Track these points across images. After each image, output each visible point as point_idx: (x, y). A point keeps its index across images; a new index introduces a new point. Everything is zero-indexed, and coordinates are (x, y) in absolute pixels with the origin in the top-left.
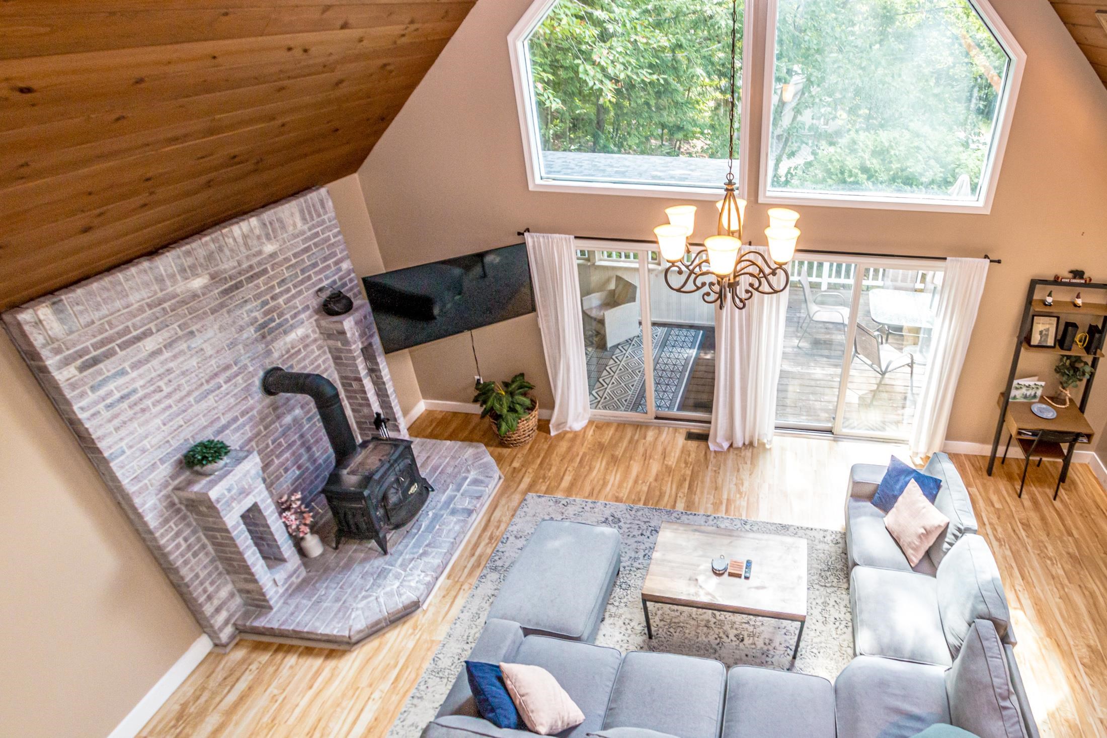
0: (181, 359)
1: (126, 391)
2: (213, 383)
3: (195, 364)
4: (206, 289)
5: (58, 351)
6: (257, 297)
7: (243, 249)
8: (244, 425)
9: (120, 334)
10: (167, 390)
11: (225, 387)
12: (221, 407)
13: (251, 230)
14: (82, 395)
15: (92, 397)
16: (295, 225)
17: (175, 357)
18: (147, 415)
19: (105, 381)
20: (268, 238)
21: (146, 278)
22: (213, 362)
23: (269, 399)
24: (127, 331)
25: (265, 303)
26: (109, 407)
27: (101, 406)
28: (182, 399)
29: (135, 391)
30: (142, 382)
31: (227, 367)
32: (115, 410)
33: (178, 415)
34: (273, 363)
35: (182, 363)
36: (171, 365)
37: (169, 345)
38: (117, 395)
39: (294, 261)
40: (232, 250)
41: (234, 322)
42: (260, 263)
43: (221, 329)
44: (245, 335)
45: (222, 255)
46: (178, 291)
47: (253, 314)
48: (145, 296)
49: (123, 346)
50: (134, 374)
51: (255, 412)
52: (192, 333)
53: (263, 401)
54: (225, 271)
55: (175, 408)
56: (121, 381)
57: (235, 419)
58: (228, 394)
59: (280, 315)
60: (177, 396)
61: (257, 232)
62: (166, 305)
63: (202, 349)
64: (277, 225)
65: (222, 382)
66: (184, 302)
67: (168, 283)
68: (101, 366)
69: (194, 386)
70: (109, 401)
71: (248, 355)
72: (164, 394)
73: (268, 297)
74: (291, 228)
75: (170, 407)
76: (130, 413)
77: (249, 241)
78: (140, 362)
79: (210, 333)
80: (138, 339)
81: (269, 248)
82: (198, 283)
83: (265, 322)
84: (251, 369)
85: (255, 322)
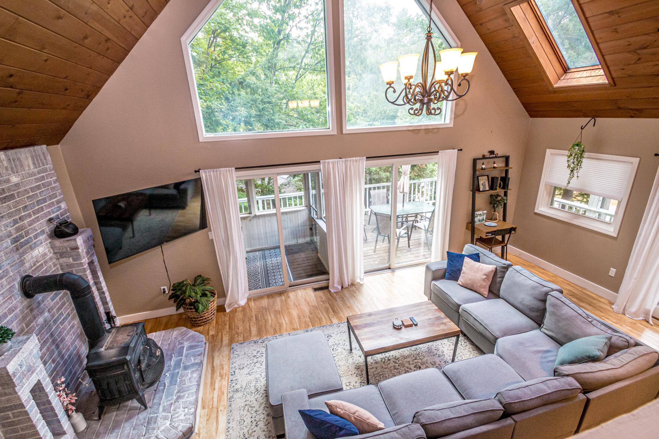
16: (29, 166)
20: (13, 171)
23: (27, 302)
25: (16, 222)
34: (25, 271)
39: (31, 193)
42: (9, 189)
44: (4, 245)
47: (9, 229)
51: (18, 311)
53: (22, 302)
59: (27, 233)
61: (5, 163)
64: (18, 163)
71: (8, 262)
73: (17, 217)
74: (27, 168)
81: (14, 179)
83: (17, 237)
84: (11, 274)
85: (11, 235)
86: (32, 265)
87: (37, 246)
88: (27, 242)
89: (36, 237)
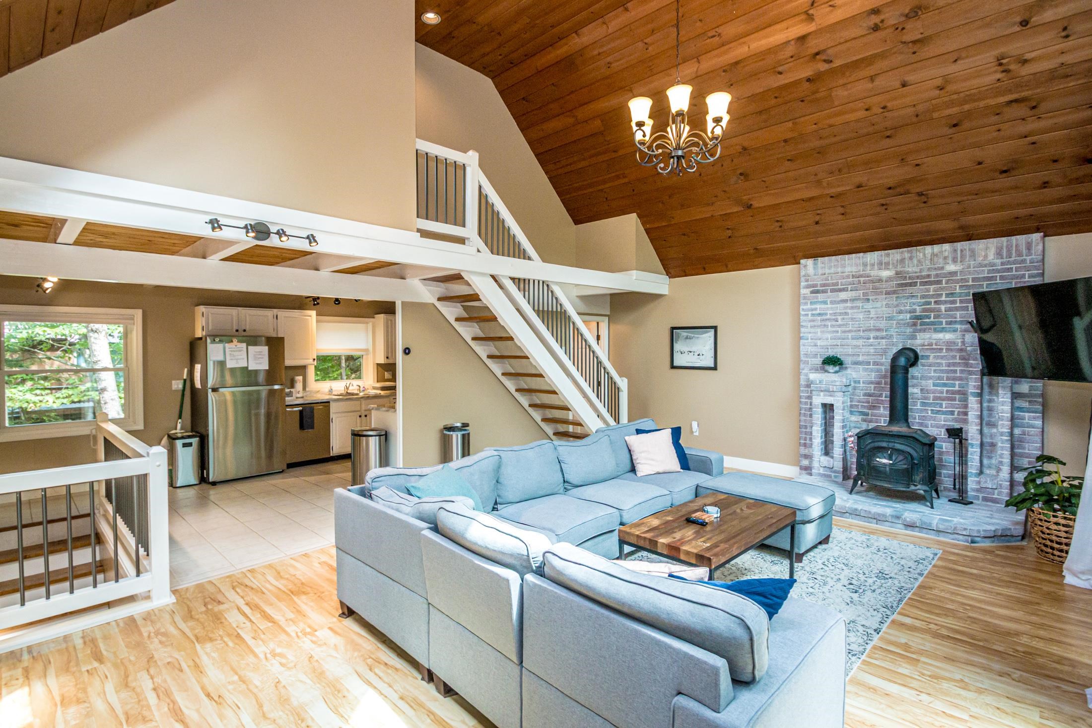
0: (856, 311)
1: (822, 312)
2: (866, 334)
3: (861, 317)
4: (889, 279)
5: (807, 281)
6: (923, 297)
7: (928, 262)
8: (872, 371)
9: (834, 284)
10: (840, 322)
11: (872, 340)
12: (863, 350)
13: (941, 252)
14: (806, 304)
15: (809, 306)
16: (986, 256)
17: (852, 308)
18: (825, 329)
19: (816, 303)
20: (955, 260)
21: (858, 261)
22: (872, 322)
24: (837, 284)
25: (929, 303)
26: (813, 315)
27: (810, 313)
28: (844, 332)
29: (826, 314)
30: (831, 312)
31: (879, 330)
32: (815, 318)
33: (839, 339)
34: (913, 345)
35: (854, 313)
36: (849, 311)
37: (853, 300)
38: (818, 312)
39: (971, 283)
40: (919, 261)
41: (897, 306)
42: (937, 276)
43: (887, 306)
44: (901, 316)
45: (910, 262)
46: (872, 275)
47: (914, 307)
48: (854, 270)
49: (832, 291)
50: (829, 306)
51: (883, 368)
52: (868, 300)
54: (908, 273)
55: (839, 334)
56: (823, 306)
57: (868, 363)
58: (872, 345)
59: (937, 317)
60: (844, 329)
61: (946, 254)
62: (862, 279)
63: (869, 311)
64: (967, 253)
65: (872, 336)
66: (873, 282)
67: (869, 268)
68: (819, 295)
69: (855, 329)
70: (814, 312)
71: (896, 330)
72: (838, 323)
73: (933, 300)
74: (981, 259)
75: (838, 332)
76: (819, 323)
77: (936, 259)
78: (835, 301)
79: (878, 304)
80: (840, 290)
81: (951, 267)
82: (885, 274)
83: (920, 316)
84: (895, 340)
85: (914, 312)
86: (926, 344)
87: (946, 331)
88: (933, 323)
89: (950, 323)
